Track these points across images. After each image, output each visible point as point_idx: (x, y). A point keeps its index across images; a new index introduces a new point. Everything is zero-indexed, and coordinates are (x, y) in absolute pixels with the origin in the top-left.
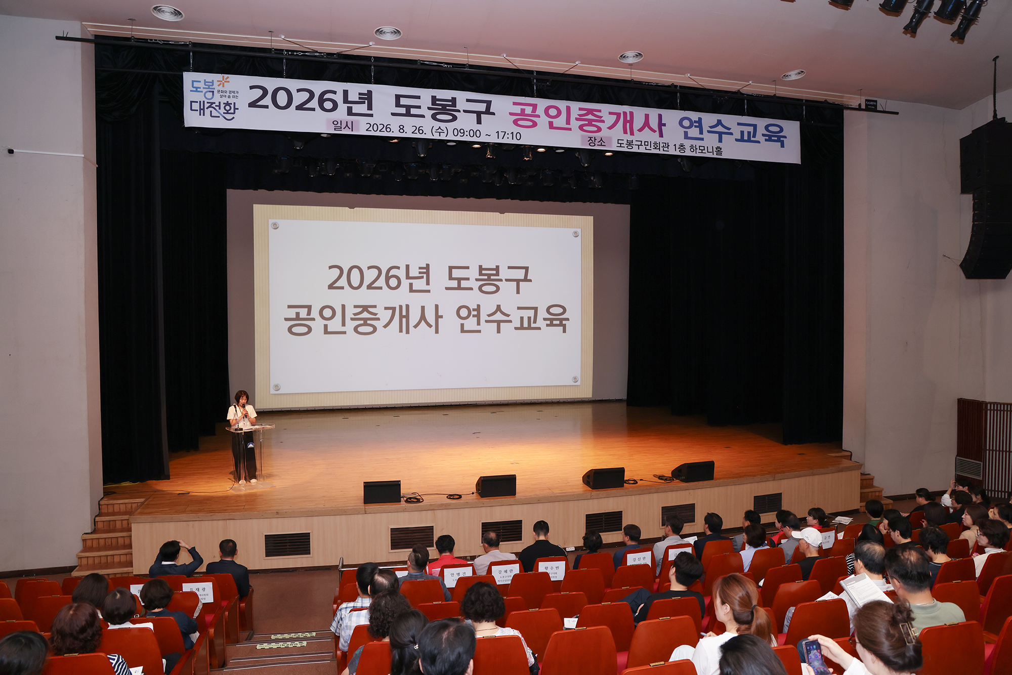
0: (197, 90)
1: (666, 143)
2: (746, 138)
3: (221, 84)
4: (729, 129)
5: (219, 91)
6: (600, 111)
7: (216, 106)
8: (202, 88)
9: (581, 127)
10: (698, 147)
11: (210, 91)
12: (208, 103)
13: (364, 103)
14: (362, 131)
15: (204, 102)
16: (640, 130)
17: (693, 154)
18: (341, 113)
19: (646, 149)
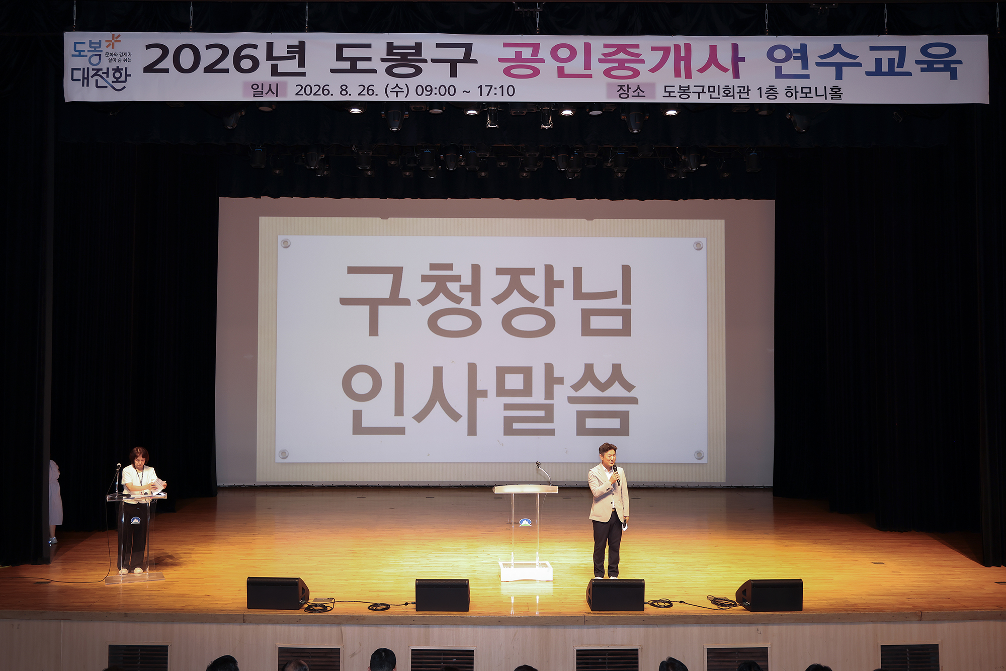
0: (80, 54)
1: (744, 87)
2: (885, 68)
3: (110, 44)
4: (855, 57)
5: (107, 54)
6: (637, 46)
7: (103, 73)
8: (86, 51)
9: (607, 73)
10: (799, 89)
11: (96, 55)
12: (93, 70)
13: (294, 58)
14: (291, 96)
15: (88, 69)
16: (702, 70)
17: (792, 100)
18: (263, 74)
19: (711, 98)
